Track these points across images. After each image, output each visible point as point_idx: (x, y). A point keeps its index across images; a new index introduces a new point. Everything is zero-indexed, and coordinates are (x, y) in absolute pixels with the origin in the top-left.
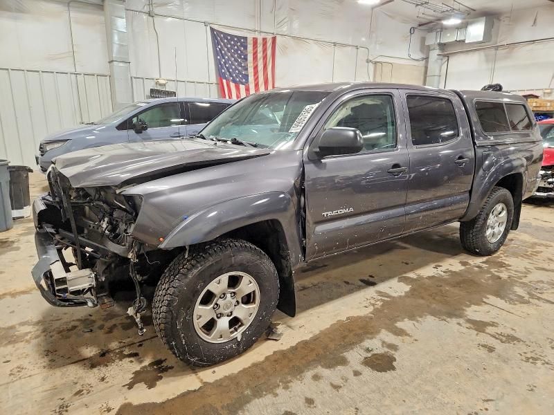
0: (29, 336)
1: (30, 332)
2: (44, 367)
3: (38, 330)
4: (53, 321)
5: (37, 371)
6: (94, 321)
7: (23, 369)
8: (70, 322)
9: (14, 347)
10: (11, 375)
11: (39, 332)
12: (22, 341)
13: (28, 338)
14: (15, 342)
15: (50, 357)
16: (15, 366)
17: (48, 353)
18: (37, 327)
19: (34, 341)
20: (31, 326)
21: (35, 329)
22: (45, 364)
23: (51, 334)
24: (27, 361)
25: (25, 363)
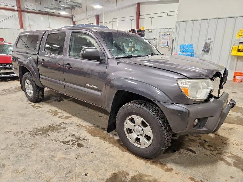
0: (229, 155)
1: (228, 157)
2: (229, 140)
3: (224, 156)
4: (215, 156)
5: (232, 141)
6: (200, 143)
7: (237, 144)
8: (209, 150)
9: (238, 154)
10: (242, 145)
11: (224, 154)
12: (233, 154)
13: (230, 155)
14: (237, 157)
15: (226, 142)
16: (239, 146)
17: (226, 144)
18: (224, 157)
19: (228, 151)
20: (226, 159)
21: (225, 157)
22: (229, 141)
23: (220, 150)
24: (234, 146)
25: (235, 146)
